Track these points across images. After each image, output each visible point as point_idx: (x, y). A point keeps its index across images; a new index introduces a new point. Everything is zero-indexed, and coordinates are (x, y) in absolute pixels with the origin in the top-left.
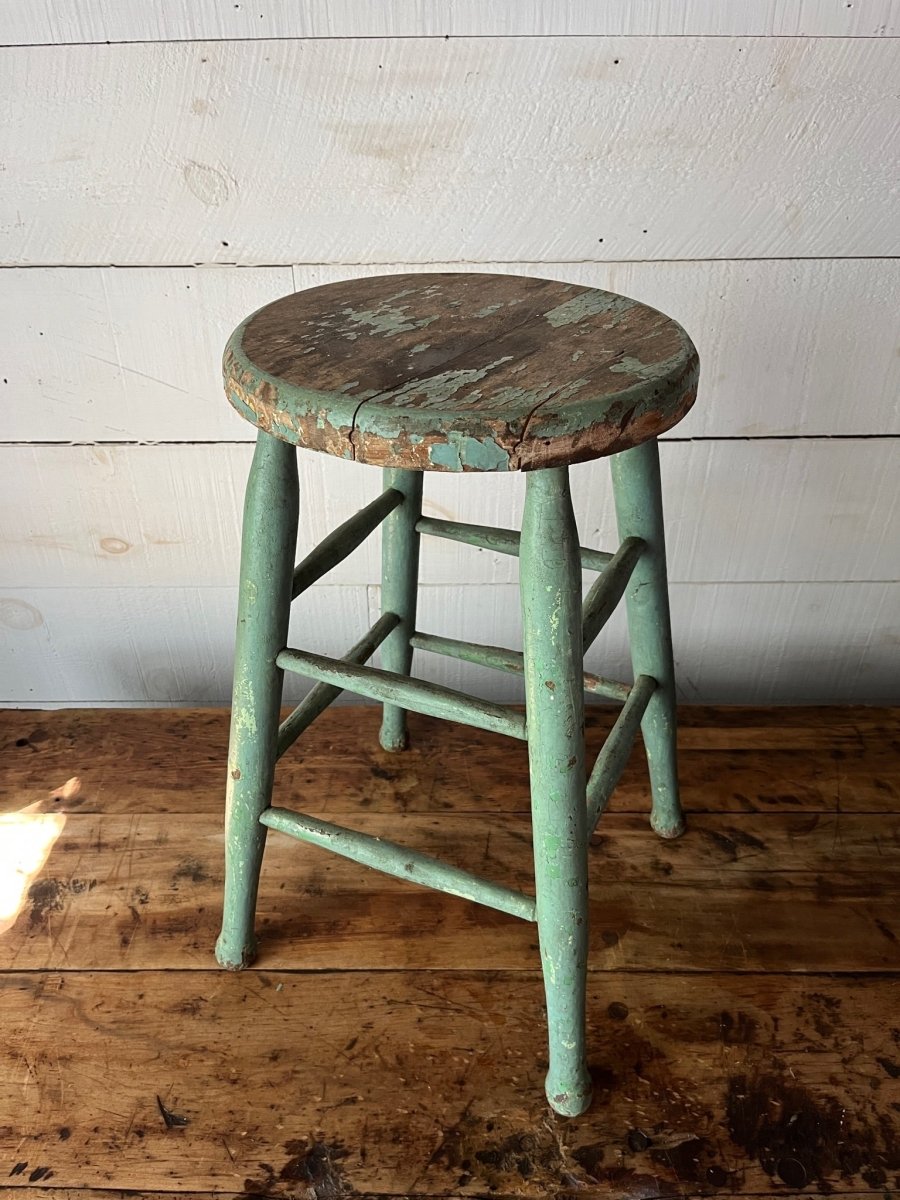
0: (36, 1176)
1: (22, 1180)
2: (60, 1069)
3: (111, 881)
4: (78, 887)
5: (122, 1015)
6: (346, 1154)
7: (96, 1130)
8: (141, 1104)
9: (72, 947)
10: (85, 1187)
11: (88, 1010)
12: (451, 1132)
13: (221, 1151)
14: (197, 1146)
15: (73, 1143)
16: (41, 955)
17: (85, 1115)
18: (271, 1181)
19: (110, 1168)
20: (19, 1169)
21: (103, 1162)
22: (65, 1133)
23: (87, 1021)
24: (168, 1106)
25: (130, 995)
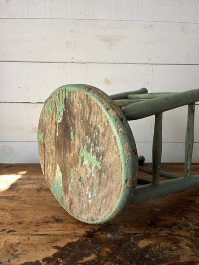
0: (9, 232)
1: (4, 232)
2: (19, 211)
3: (33, 184)
4: (23, 185)
5: (39, 202)
6: (119, 225)
7: (31, 222)
8: (47, 217)
9: (22, 192)
10: (28, 234)
11: (28, 202)
12: (152, 221)
13: (77, 226)
14: (67, 225)
15: (23, 225)
16: (12, 194)
17: (27, 220)
18: (95, 231)
19: (37, 229)
20: (3, 230)
21: (34, 228)
22: (20, 223)
23: (27, 204)
24: (56, 217)
25: (42, 200)
